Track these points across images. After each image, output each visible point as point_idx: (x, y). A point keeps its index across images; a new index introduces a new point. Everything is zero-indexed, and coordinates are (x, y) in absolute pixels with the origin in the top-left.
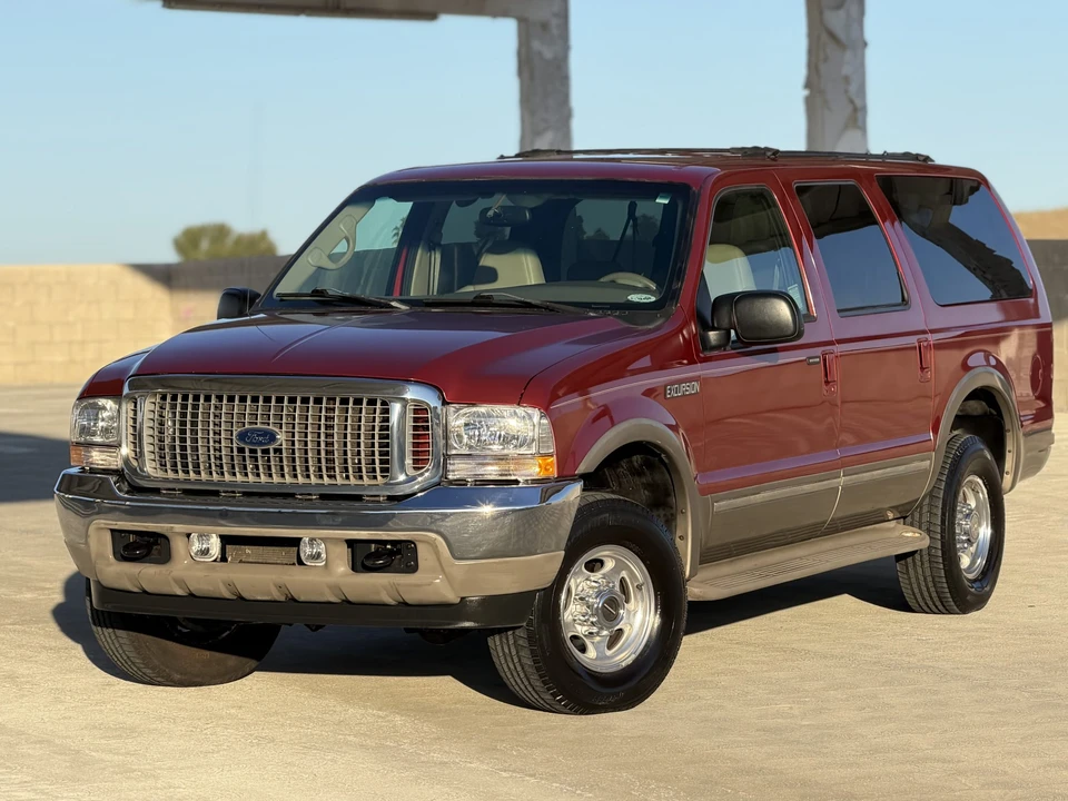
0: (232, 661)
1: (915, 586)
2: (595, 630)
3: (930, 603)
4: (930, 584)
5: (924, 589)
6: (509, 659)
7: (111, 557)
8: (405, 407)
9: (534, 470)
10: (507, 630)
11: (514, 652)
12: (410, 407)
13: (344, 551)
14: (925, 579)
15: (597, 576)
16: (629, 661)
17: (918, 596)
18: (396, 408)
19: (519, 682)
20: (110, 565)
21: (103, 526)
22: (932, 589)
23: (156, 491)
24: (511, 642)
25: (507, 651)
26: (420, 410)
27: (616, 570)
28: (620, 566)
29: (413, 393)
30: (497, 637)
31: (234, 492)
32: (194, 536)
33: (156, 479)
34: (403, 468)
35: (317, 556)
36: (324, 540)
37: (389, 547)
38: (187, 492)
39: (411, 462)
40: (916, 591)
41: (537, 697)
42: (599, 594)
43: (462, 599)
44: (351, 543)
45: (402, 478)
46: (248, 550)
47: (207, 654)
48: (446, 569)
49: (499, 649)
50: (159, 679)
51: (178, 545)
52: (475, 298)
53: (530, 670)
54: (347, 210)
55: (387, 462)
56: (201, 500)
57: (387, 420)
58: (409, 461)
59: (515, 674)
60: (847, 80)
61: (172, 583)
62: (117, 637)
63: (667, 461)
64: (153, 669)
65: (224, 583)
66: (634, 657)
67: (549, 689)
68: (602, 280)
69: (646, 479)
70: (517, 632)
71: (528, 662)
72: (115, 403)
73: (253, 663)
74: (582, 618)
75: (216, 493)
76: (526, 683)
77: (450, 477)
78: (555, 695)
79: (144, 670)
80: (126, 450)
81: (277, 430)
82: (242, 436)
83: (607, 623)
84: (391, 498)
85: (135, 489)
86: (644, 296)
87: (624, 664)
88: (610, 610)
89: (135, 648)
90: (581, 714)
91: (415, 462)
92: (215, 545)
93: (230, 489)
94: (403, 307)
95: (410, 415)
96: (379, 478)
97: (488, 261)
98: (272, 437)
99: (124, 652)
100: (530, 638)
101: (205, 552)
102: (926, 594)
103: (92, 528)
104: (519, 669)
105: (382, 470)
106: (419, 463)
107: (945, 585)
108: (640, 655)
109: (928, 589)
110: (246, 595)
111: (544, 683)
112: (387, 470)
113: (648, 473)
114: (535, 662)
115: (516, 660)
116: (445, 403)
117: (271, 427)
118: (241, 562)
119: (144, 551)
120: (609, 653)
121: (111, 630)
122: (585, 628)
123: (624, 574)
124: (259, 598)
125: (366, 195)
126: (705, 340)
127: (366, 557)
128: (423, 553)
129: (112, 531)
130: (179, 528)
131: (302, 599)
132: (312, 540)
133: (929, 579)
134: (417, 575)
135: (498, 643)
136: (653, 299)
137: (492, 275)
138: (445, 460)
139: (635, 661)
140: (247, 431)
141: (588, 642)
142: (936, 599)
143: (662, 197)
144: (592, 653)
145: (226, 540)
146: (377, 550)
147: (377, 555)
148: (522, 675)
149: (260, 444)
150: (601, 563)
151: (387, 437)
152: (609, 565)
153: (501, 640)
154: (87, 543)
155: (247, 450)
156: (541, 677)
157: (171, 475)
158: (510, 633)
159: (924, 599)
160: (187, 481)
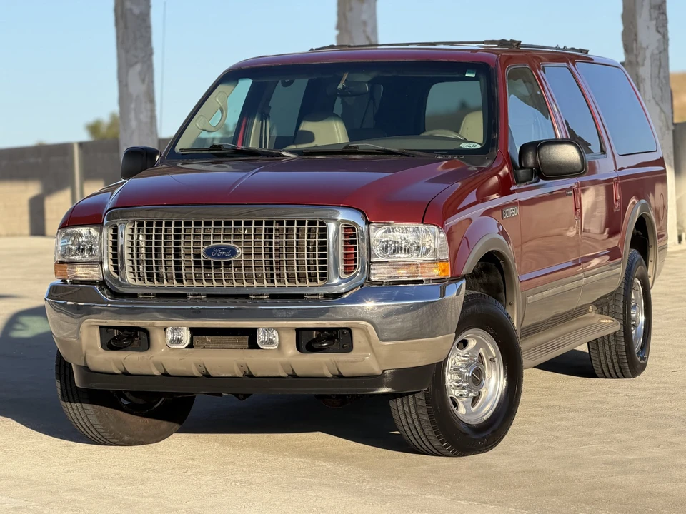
0: (164, 425)
1: (602, 358)
2: (465, 392)
3: (612, 370)
4: (614, 357)
5: (609, 360)
6: (408, 416)
7: (100, 347)
8: (338, 225)
9: (436, 273)
10: (408, 394)
11: (413, 411)
12: (342, 226)
13: (294, 337)
14: (611, 353)
15: (464, 352)
16: (488, 415)
17: (604, 366)
18: (332, 228)
19: (415, 433)
20: (99, 353)
21: (94, 324)
22: (615, 361)
23: (134, 296)
24: (411, 403)
25: (407, 410)
26: (350, 228)
27: (477, 347)
28: (480, 344)
29: (343, 215)
30: (399, 400)
31: (199, 295)
32: (169, 329)
33: (136, 287)
34: (337, 273)
35: (270, 342)
36: (277, 329)
37: (326, 333)
38: (159, 296)
39: (343, 268)
40: (603, 362)
41: (427, 444)
42: (468, 366)
43: (384, 371)
44: (299, 331)
45: (336, 280)
46: (208, 339)
47: (146, 421)
48: (374, 348)
49: (400, 409)
50: (115, 441)
51: (157, 337)
52: (344, 148)
53: (426, 424)
54: (220, 87)
55: (325, 268)
56: (173, 302)
57: (325, 236)
58: (341, 268)
59: (412, 428)
60: (365, 23)
61: (152, 366)
62: (84, 409)
63: (503, 266)
64: (110, 433)
65: (195, 364)
66: (491, 412)
67: (438, 438)
68: (422, 135)
69: (484, 280)
70: (417, 396)
71: (425, 417)
72: (97, 230)
73: (177, 426)
74: (456, 384)
75: (184, 296)
76: (421, 434)
77: (373, 279)
78: (442, 442)
79: (103, 434)
80: (108, 266)
81: (237, 246)
82: (208, 252)
83: (474, 387)
84: (326, 296)
85: (116, 295)
86: (472, 144)
87: (485, 418)
88: (477, 379)
89: (98, 417)
90: (459, 456)
91: (345, 267)
92: (186, 336)
93: (197, 293)
94: (292, 156)
95: (342, 232)
96: (319, 281)
97: (307, 126)
98: (234, 252)
99: (89, 420)
100: (427, 399)
101: (179, 341)
102: (610, 364)
103: (84, 326)
104: (416, 423)
105: (322, 275)
106: (349, 269)
107: (625, 357)
108: (495, 410)
109: (612, 360)
110: (212, 373)
111: (436, 433)
112: (325, 275)
113: (485, 275)
114: (430, 417)
115: (414, 416)
116: (368, 223)
117: (232, 244)
118: (204, 348)
119: (129, 342)
120: (473, 410)
121: (78, 404)
122: (457, 392)
123: (481, 350)
124: (223, 375)
125: (231, 76)
126: (516, 176)
127: (308, 342)
128: (357, 336)
129: (101, 327)
130: (159, 323)
131: (259, 374)
132: (267, 330)
133: (614, 353)
134: (352, 354)
135: (399, 404)
136: (479, 146)
137: (310, 137)
138: (369, 266)
139: (493, 415)
140: (212, 248)
141: (459, 401)
142: (617, 368)
143: (469, 73)
144: (462, 409)
145: (195, 332)
146: (318, 336)
147: (319, 339)
148: (418, 428)
149: (224, 257)
150: (467, 342)
151: (325, 249)
152: (472, 344)
153: (402, 402)
154: (79, 338)
155: (212, 262)
156: (434, 428)
157: (148, 283)
158: (410, 396)
159: (608, 367)
160: (163, 287)
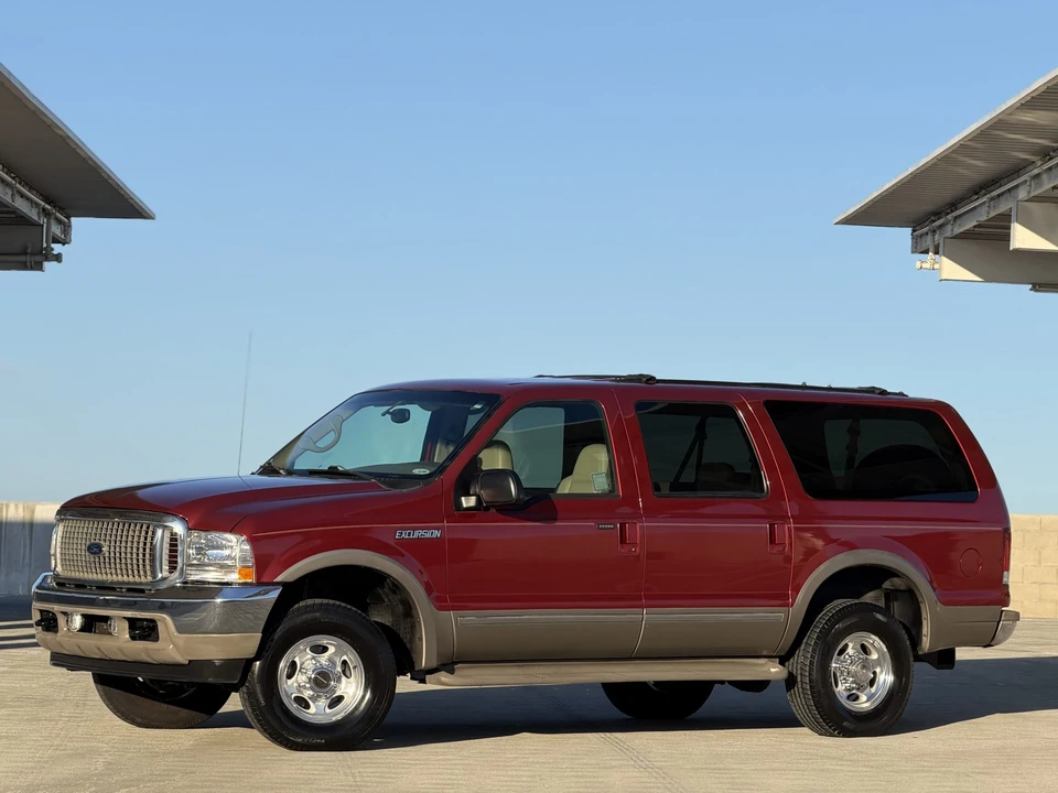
0: (184, 713)
2: (310, 692)
8: (165, 531)
9: (235, 577)
12: (168, 532)
13: (126, 624)
15: (319, 656)
18: (159, 532)
23: (64, 585)
26: (174, 533)
27: (337, 654)
28: (340, 652)
29: (172, 523)
32: (70, 614)
33: (62, 577)
34: (162, 571)
35: (114, 629)
39: (168, 568)
43: (190, 661)
44: (129, 619)
45: (160, 576)
48: (173, 639)
51: (61, 620)
55: (153, 565)
57: (154, 539)
58: (166, 567)
61: (58, 645)
63: (396, 582)
66: (343, 714)
74: (304, 685)
77: (189, 579)
81: (103, 545)
82: (89, 548)
83: (317, 689)
84: (156, 592)
88: (322, 680)
91: (170, 568)
92: (78, 621)
93: (91, 584)
95: (167, 541)
96: (148, 577)
98: (100, 549)
105: (150, 572)
106: (173, 568)
112: (152, 573)
116: (189, 529)
117: (101, 542)
120: (328, 711)
123: (345, 658)
124: (95, 657)
126: (458, 503)
128: (161, 628)
130: (63, 609)
132: (114, 618)
134: (159, 643)
136: (429, 472)
138: (186, 568)
140: (91, 544)
141: (310, 702)
143: (479, 404)
144: (313, 710)
145: (85, 618)
150: (325, 649)
151: (152, 550)
152: (332, 650)
157: (66, 574)
160: (72, 578)
